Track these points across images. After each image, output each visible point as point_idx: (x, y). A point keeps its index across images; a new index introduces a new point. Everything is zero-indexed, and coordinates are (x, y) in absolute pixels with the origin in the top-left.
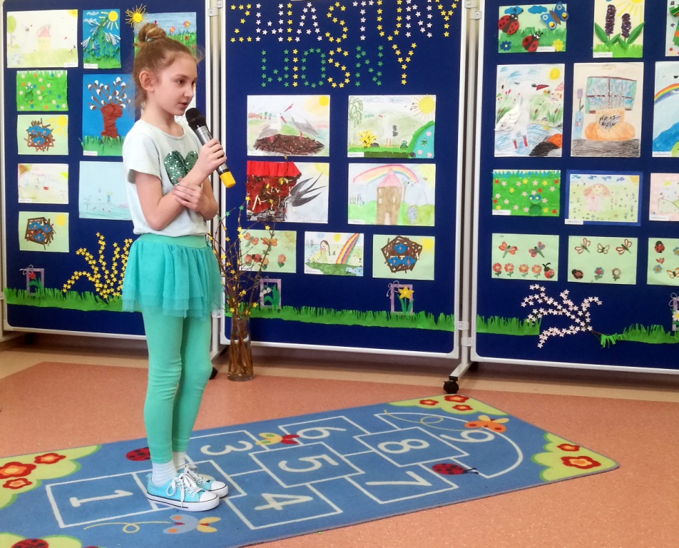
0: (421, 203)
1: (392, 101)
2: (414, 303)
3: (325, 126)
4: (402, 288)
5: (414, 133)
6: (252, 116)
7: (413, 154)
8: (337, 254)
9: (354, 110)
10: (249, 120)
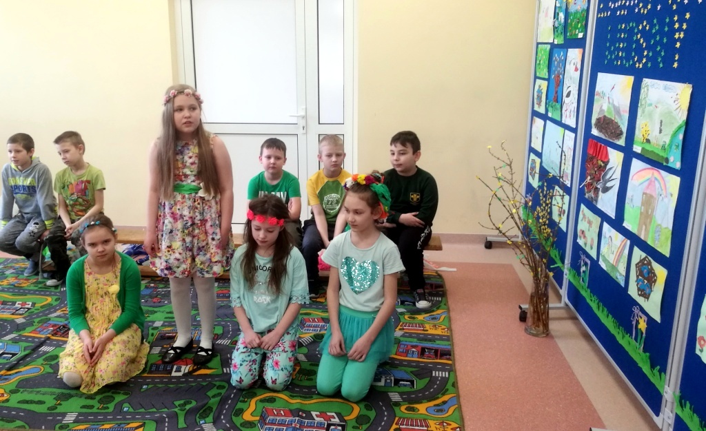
0: (664, 225)
1: (665, 88)
2: (645, 339)
3: (626, 112)
4: (641, 318)
5: (672, 133)
6: (599, 94)
7: (667, 160)
8: (615, 253)
9: (643, 97)
10: (596, 97)
